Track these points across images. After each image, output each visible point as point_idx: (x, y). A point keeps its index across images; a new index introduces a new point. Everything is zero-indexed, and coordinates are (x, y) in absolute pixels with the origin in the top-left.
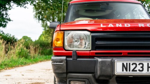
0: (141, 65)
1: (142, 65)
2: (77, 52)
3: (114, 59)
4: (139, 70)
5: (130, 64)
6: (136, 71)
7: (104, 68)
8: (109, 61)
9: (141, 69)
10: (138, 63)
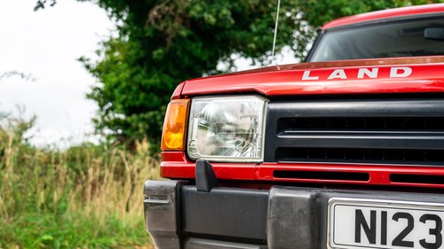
0: (432, 224)
1: (434, 222)
2: (214, 165)
3: (326, 193)
4: (423, 242)
5: (384, 214)
6: (411, 244)
7: (284, 224)
8: (302, 200)
9: (432, 239)
10: (417, 215)
